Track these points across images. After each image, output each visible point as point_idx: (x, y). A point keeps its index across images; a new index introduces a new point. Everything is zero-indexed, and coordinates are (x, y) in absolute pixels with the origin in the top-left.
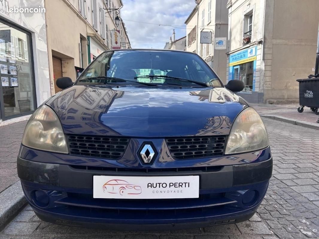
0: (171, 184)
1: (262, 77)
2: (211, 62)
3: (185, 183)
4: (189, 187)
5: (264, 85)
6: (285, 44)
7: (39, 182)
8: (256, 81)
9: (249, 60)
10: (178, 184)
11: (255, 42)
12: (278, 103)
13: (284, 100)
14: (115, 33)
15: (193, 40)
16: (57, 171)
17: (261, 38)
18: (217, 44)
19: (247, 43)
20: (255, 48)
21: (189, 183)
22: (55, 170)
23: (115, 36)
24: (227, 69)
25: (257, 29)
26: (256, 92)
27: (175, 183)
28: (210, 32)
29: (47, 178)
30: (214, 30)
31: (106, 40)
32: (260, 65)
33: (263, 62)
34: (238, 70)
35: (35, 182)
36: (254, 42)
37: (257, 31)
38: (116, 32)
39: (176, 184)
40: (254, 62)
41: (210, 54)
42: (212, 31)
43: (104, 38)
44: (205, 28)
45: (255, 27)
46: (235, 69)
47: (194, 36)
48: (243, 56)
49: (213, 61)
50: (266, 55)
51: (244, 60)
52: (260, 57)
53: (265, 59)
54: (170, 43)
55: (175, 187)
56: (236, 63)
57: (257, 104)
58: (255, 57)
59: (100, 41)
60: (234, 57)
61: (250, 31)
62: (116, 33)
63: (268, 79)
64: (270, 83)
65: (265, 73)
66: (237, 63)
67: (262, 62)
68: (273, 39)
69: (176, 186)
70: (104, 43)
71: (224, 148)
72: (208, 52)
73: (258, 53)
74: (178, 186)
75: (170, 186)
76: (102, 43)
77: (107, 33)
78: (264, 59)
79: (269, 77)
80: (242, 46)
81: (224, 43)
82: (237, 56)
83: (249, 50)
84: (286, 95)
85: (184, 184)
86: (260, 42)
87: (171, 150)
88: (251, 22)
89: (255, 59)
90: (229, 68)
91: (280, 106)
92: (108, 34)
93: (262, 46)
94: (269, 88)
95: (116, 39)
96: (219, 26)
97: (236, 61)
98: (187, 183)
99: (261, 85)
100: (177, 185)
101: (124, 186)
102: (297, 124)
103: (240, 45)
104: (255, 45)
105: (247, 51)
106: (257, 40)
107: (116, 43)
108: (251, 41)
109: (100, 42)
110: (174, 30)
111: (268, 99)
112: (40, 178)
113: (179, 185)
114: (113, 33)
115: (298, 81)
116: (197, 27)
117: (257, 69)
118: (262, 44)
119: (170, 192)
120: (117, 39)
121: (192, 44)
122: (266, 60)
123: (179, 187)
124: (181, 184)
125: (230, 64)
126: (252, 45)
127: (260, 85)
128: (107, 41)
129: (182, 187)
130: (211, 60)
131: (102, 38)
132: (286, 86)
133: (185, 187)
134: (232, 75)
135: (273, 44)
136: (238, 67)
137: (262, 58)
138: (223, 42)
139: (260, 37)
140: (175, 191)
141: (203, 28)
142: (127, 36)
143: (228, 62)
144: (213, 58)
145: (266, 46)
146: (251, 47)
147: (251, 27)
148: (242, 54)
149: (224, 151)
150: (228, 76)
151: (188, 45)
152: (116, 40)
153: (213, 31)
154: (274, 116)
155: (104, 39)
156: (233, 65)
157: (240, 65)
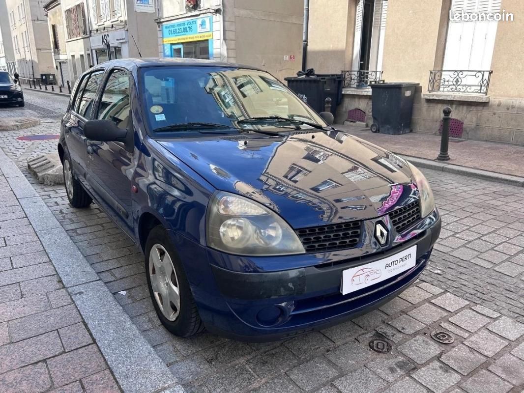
2: (123, 31)
3: (409, 255)
7: (279, 296)
9: (201, 36)
11: (208, 9)
16: (304, 276)
17: (219, 4)
18: (138, 2)
19: (193, 7)
20: (209, 18)
22: (301, 276)
24: (160, 48)
29: (292, 288)
32: (220, 49)
33: (224, 43)
34: (180, 52)
35: (273, 297)
36: (206, 8)
40: (210, 41)
41: (118, 16)
46: (174, 49)
48: (188, 29)
49: (127, 30)
50: (227, 33)
51: (191, 36)
52: (218, 34)
53: (227, 38)
56: (176, 40)
58: (211, 33)
60: (172, 29)
66: (179, 39)
67: (222, 43)
68: (235, 7)
72: (114, 12)
73: (215, 28)
78: (225, 39)
80: (185, 12)
81: (149, 0)
82: (177, 28)
83: (199, 21)
86: (217, 11)
89: (211, 38)
90: (164, 47)
93: (221, 17)
97: (177, 36)
101: (368, 273)
103: (181, 10)
104: (210, 14)
105: (195, 22)
106: (212, 7)
108: (201, 6)
112: (282, 291)
115: (286, 80)
117: (216, 54)
118: (220, 14)
119: (399, 267)
122: (228, 41)
125: (165, 39)
126: (204, 14)
129: (407, 260)
130: (124, 28)
135: (235, 16)
136: (181, 47)
137: (222, 37)
139: (217, 2)
140: (402, 266)
143: (160, 35)
144: (126, 24)
145: (227, 19)
146: (202, 16)
148: (187, 26)
156: (172, 42)
157: (183, 43)
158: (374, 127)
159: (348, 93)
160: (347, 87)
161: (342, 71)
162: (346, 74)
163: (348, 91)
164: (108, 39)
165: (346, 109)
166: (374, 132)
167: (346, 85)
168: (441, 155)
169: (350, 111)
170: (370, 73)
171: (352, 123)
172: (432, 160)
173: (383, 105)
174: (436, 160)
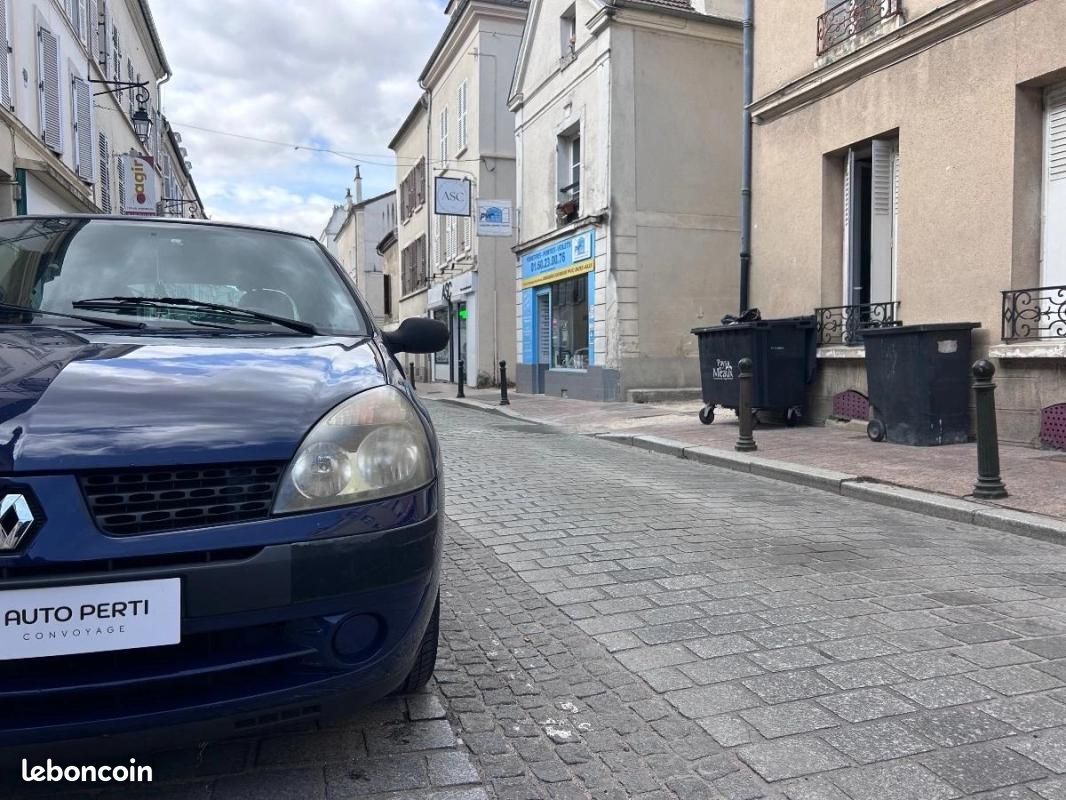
0: (88, 610)
1: (612, 322)
2: (470, 273)
3: (135, 603)
4: (146, 612)
5: (620, 347)
6: (671, 228)
8: (597, 333)
9: (577, 269)
10: (110, 608)
11: (589, 217)
12: (660, 398)
13: (678, 390)
14: (137, 164)
15: (418, 202)
17: (605, 206)
18: (484, 219)
19: (568, 217)
20: (589, 234)
21: (146, 602)
23: (136, 174)
24: (518, 296)
25: (594, 180)
26: (599, 367)
27: (99, 606)
28: (466, 179)
30: (477, 175)
31: (98, 186)
32: (606, 287)
33: (612, 276)
34: (548, 301)
36: (585, 216)
37: (594, 186)
38: (140, 161)
39: (102, 608)
40: (590, 276)
41: (467, 248)
42: (470, 177)
43: (89, 181)
44: (450, 168)
45: (589, 174)
46: (539, 297)
47: (418, 191)
48: (559, 258)
49: (476, 272)
50: (619, 258)
51: (563, 270)
52: (603, 262)
53: (619, 268)
54: (347, 208)
55: (99, 616)
56: (542, 280)
57: (602, 404)
58: (590, 261)
59: (68, 188)
60: (536, 261)
61: (576, 185)
62: (141, 165)
63: (628, 327)
64: (635, 339)
65: (618, 311)
66: (545, 278)
67: (609, 277)
68: (638, 210)
69: (102, 614)
70: (91, 198)
71: (272, 496)
72: (463, 243)
73: (598, 250)
74: (110, 613)
75: (83, 615)
76: (79, 196)
77: (103, 165)
78: (613, 270)
79: (634, 322)
80: (556, 228)
81: (503, 216)
82: (543, 258)
83: (575, 242)
84: (682, 375)
85: (130, 607)
86: (601, 219)
87: (95, 508)
88: (577, 159)
89: (592, 269)
90: (523, 295)
91: (663, 407)
92: (109, 166)
93: (609, 228)
94: (633, 356)
95: (137, 185)
96: (491, 164)
97: (542, 272)
98: (141, 602)
99: (610, 347)
100: (106, 610)
102: (686, 457)
103: (550, 226)
104: (590, 227)
105: (570, 244)
106: (594, 212)
107: (141, 198)
108: (580, 212)
109: (68, 190)
110: (357, 167)
111: (632, 388)
113: (114, 611)
114: (128, 163)
115: (696, 334)
116: (426, 161)
117: (598, 299)
118: (606, 223)
119: (83, 632)
120: (142, 186)
121: (414, 214)
122: (623, 273)
123: (114, 615)
124: (119, 607)
125: (525, 281)
126: (582, 227)
127: (607, 344)
128: (104, 192)
129: (124, 615)
130: (472, 268)
131: (79, 178)
132: (680, 349)
133: (135, 613)
134: (531, 317)
135: (637, 226)
136: (548, 291)
137: (609, 267)
138: (501, 212)
139: (602, 202)
140: (99, 631)
141: (445, 167)
142: (188, 177)
143: (519, 274)
144: (476, 262)
145: (619, 231)
146: (579, 232)
147: (577, 171)
148: (557, 253)
149: (273, 504)
150: (521, 319)
151: (403, 218)
152: (140, 189)
153: (475, 178)
154: (632, 435)
155: (89, 184)
156: (535, 284)
157: (551, 285)
158: (875, 429)
159: (829, 355)
160: (828, 343)
161: (817, 310)
162: (825, 316)
163: (828, 351)
164: (451, 290)
165: (829, 392)
166: (875, 440)
167: (826, 339)
168: (980, 485)
169: (838, 397)
170: (873, 308)
171: (841, 424)
172: (959, 498)
173: (888, 377)
174: (968, 498)
